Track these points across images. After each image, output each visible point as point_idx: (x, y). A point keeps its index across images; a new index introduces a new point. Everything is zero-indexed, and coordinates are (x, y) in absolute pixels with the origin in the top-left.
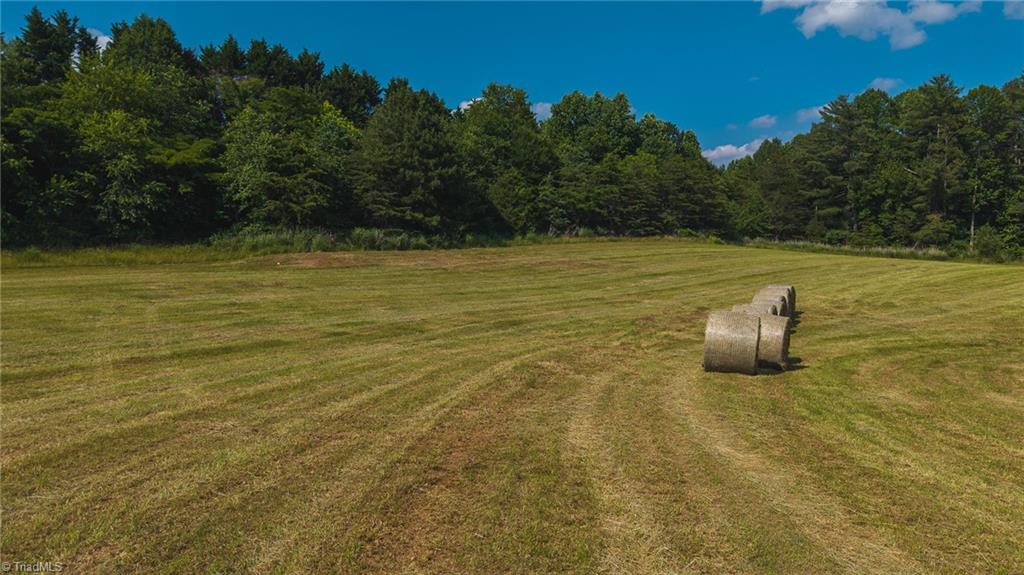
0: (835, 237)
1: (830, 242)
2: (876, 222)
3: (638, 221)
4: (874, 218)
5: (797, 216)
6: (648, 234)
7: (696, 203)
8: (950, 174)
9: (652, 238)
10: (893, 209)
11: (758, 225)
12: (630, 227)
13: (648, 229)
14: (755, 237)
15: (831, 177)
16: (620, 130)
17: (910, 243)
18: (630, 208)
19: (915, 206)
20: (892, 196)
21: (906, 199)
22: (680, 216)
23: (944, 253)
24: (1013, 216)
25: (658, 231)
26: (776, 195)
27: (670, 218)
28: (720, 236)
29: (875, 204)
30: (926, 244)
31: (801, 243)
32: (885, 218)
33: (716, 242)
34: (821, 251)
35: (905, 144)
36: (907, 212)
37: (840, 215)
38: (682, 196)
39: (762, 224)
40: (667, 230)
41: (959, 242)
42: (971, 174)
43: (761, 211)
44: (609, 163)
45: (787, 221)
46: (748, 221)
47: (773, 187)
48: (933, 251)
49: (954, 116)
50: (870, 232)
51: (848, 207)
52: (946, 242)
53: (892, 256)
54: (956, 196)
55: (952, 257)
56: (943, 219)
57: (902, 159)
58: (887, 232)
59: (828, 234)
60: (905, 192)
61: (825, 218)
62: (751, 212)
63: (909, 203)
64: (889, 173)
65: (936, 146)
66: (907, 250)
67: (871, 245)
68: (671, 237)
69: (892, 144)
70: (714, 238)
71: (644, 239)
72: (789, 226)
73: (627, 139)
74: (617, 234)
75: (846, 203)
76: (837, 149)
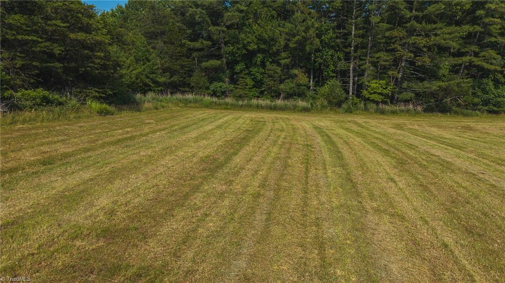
0: (218, 89)
1: (215, 95)
4: (248, 71)
5: (182, 67)
10: (263, 63)
11: (148, 77)
17: (277, 95)
19: (281, 62)
20: (263, 51)
21: (274, 55)
26: (160, 44)
29: (249, 58)
30: (290, 96)
32: (257, 72)
36: (275, 67)
37: (219, 68)
39: (151, 76)
43: (149, 61)
45: (173, 73)
46: (136, 72)
50: (246, 84)
58: (258, 84)
59: (212, 87)
61: (206, 70)
63: (277, 58)
67: (248, 97)
72: (175, 78)
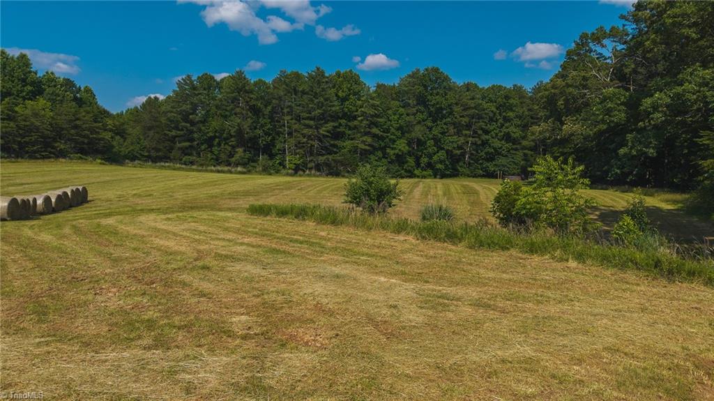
0: (188, 160)
1: (185, 164)
2: (211, 152)
3: (35, 148)
4: (209, 149)
5: (165, 147)
6: (44, 158)
7: (84, 137)
8: (246, 126)
9: (46, 160)
10: (219, 144)
11: (137, 152)
12: (27, 152)
13: (43, 154)
14: (135, 160)
15: (183, 124)
16: (24, 80)
17: (229, 165)
18: (27, 139)
19: (230, 144)
20: (218, 137)
21: (226, 139)
22: (73, 145)
23: (244, 170)
24: (279, 150)
25: (52, 155)
26: (151, 133)
27: (62, 147)
28: (103, 159)
29: (210, 142)
30: (237, 165)
31: (167, 164)
32: (215, 149)
33: (101, 164)
34: (179, 169)
35: (224, 107)
36: (227, 147)
37: (191, 147)
38: (73, 131)
39: (140, 152)
40: (61, 154)
41: (252, 164)
42: (258, 127)
43: (139, 143)
44: (7, 106)
45: (158, 150)
46: (129, 149)
47: (150, 129)
48: (239, 169)
49: (247, 94)
50: (208, 157)
51: (196, 143)
52: (246, 164)
53: (219, 172)
54: (250, 139)
55: (249, 172)
56: (245, 151)
57: (222, 116)
58: (217, 158)
59: (184, 159)
60: (225, 135)
61: (182, 149)
62: (132, 144)
63: (227, 141)
64: (215, 124)
65: (238, 110)
66: (226, 168)
67: (208, 165)
68: (64, 160)
69: (217, 107)
70: (99, 161)
71: (40, 161)
72: (160, 154)
73: (30, 88)
74: (17, 157)
75: (194, 140)
76: (186, 107)
